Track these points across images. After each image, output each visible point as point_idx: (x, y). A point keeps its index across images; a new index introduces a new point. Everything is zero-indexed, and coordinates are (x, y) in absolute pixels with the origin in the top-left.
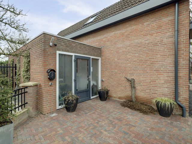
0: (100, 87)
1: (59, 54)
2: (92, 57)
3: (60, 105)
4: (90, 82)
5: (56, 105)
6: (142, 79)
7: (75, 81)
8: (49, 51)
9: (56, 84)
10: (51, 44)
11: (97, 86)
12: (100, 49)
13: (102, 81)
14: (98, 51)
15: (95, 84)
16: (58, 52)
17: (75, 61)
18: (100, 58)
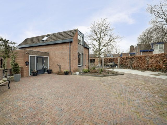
0: (48, 68)
1: (30, 56)
2: (44, 56)
3: (30, 74)
4: (43, 66)
5: (29, 74)
6: (62, 65)
7: (37, 66)
8: (26, 55)
9: (29, 67)
10: (27, 53)
11: (47, 69)
12: (49, 53)
13: (50, 66)
14: (48, 54)
15: (46, 68)
16: (29, 56)
17: (36, 58)
18: (48, 57)
